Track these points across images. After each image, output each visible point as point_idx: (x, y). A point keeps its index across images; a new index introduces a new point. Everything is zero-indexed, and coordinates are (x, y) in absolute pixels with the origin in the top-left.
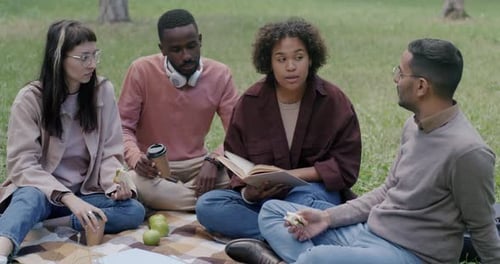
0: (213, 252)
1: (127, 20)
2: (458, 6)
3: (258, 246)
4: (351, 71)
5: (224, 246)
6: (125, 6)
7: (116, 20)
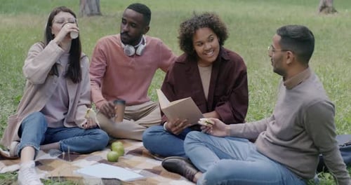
0: (154, 166)
1: (99, 14)
2: (329, 5)
3: (184, 162)
4: (253, 49)
5: (161, 162)
6: (97, 4)
7: (92, 14)
